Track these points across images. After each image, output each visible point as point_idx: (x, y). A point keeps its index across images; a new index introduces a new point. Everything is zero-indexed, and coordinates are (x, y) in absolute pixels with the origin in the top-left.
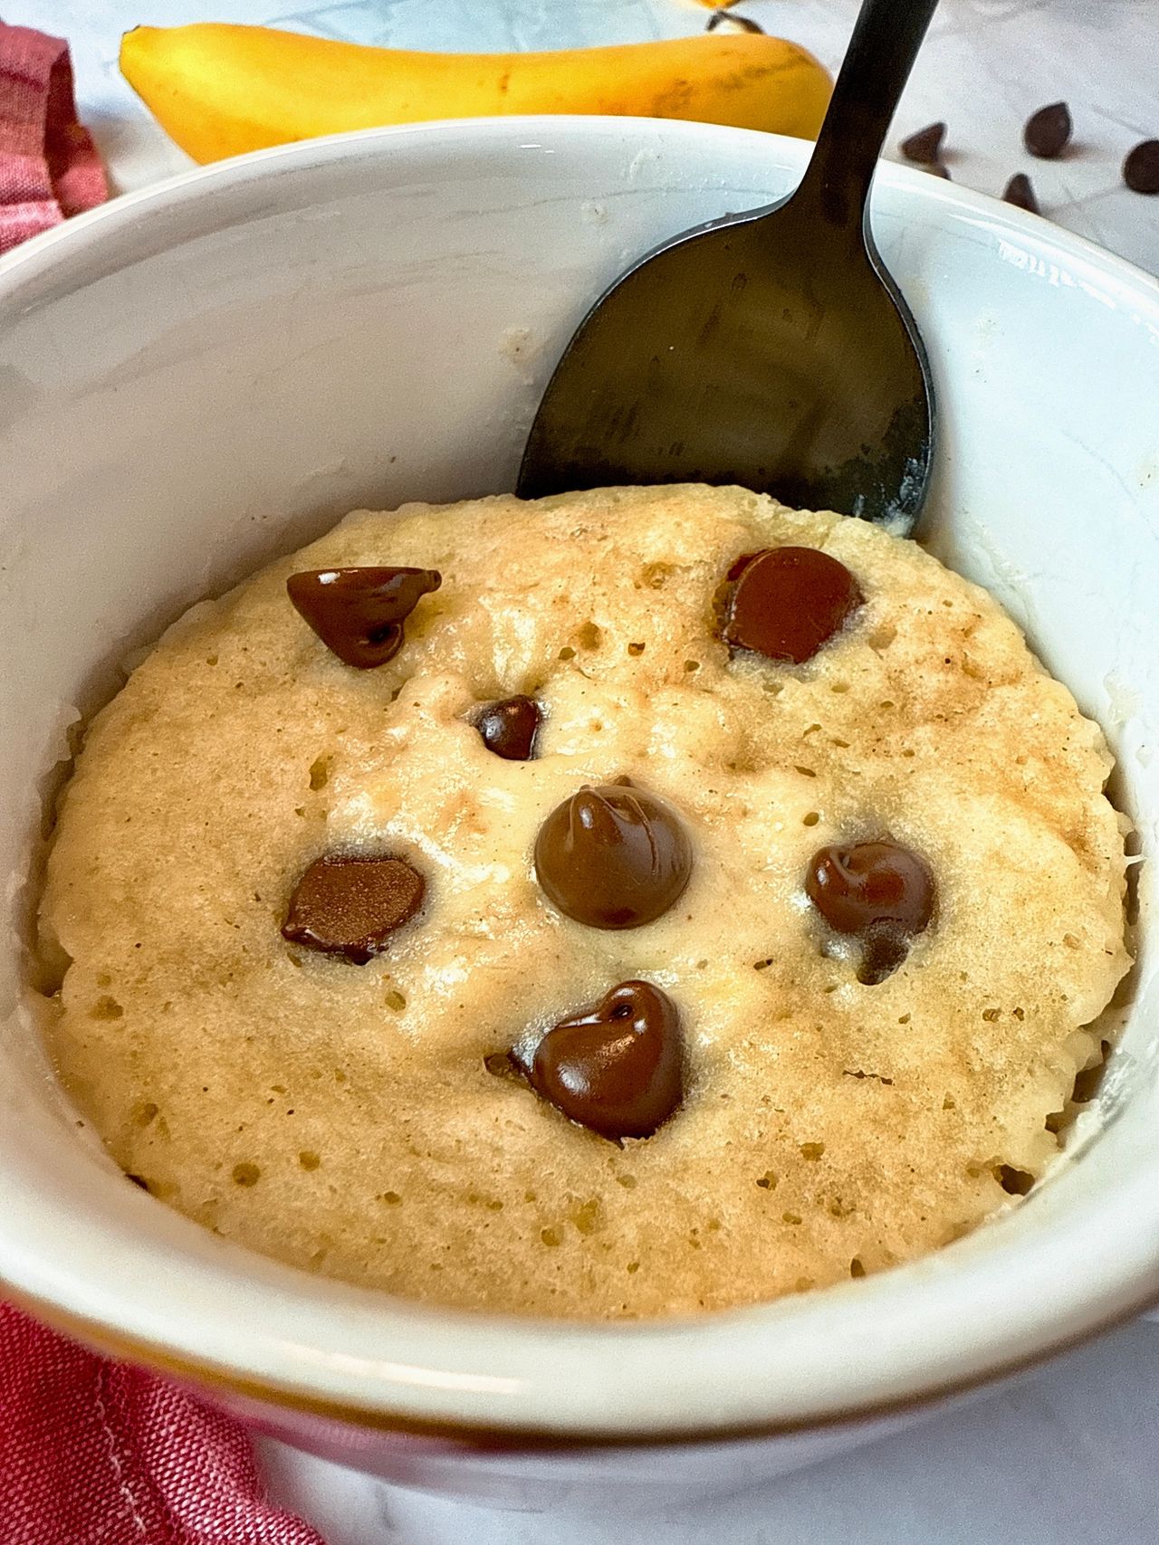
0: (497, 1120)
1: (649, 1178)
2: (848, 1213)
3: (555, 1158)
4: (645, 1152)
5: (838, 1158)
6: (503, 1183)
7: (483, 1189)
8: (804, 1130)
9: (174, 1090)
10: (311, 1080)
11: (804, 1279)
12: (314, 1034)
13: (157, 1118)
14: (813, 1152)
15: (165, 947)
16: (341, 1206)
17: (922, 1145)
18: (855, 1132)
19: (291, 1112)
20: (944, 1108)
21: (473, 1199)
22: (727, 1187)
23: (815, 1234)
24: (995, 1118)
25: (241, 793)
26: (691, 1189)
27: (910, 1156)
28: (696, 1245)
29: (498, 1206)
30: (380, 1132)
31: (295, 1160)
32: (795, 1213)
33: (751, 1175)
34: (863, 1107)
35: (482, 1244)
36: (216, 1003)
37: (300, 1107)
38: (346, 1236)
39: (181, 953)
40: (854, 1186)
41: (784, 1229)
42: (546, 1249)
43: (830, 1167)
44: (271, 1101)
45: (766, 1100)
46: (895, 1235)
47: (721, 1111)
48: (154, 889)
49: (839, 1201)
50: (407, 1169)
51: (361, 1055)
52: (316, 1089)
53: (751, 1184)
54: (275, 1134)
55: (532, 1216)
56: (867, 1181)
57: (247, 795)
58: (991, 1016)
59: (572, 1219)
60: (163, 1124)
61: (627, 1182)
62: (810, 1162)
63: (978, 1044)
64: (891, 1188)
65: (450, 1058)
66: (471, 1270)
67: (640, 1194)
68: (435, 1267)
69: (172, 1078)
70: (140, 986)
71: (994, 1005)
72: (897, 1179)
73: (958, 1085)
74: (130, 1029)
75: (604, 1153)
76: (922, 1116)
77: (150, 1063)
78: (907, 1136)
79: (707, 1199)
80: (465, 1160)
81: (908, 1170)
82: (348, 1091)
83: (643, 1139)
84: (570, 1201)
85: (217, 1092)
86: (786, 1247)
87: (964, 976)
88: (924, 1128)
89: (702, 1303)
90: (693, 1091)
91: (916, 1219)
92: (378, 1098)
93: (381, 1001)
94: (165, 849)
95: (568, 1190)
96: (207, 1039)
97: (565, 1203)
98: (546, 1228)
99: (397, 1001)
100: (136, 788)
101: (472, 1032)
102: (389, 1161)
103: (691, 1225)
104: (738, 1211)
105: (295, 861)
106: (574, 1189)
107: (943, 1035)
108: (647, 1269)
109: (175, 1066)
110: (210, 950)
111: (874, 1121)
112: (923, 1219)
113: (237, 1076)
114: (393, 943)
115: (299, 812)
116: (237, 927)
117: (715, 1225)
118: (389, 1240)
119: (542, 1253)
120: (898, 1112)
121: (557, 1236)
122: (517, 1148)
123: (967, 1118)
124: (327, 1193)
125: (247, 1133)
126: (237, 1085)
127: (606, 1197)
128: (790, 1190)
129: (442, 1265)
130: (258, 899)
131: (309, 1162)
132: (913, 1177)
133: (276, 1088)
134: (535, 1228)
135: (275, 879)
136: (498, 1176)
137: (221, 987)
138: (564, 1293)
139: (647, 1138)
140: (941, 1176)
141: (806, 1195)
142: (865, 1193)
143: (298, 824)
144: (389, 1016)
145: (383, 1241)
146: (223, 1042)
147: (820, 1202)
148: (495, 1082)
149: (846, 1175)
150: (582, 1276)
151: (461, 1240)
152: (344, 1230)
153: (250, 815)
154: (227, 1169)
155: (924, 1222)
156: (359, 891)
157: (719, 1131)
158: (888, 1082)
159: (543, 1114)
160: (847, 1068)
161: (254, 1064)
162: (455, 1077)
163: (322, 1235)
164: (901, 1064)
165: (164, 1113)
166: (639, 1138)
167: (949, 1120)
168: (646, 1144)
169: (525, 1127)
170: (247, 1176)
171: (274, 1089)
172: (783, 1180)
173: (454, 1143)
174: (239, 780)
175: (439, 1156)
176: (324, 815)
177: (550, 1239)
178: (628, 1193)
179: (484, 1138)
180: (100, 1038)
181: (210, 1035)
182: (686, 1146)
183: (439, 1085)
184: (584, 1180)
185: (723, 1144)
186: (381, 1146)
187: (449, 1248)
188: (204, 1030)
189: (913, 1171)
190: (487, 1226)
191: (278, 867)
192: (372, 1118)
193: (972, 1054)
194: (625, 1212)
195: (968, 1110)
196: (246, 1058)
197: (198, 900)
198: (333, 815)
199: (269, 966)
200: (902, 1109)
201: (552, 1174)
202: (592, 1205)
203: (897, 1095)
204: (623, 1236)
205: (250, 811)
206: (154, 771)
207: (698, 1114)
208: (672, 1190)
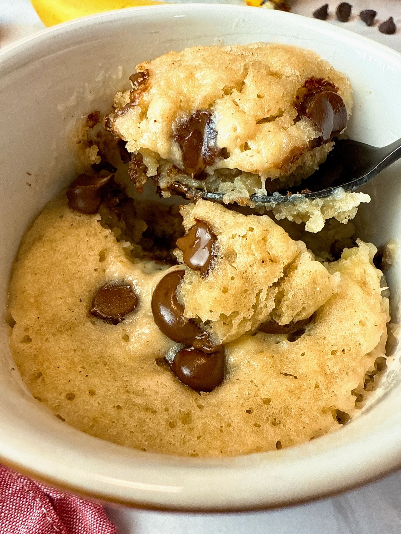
0: (157, 382)
1: (208, 407)
2: (278, 424)
3: (176, 396)
4: (209, 397)
5: (276, 404)
6: (158, 405)
7: (150, 406)
8: (264, 393)
9: (48, 367)
10: (95, 365)
11: (259, 447)
12: (97, 349)
13: (41, 377)
14: (267, 401)
15: (48, 318)
16: (101, 409)
17: (306, 401)
18: (283, 395)
19: (87, 376)
20: (315, 388)
21: (147, 409)
22: (235, 412)
23: (265, 431)
24: (333, 391)
25: (75, 263)
26: (222, 411)
27: (302, 405)
28: (222, 431)
29: (155, 412)
30: (117, 384)
31: (87, 392)
32: (258, 423)
33: (244, 408)
34: (286, 387)
35: (148, 425)
36: (64, 338)
37: (91, 374)
38: (101, 420)
39: (53, 320)
40: (281, 414)
41: (254, 429)
42: (170, 428)
43: (273, 407)
44: (80, 372)
45: (252, 381)
46: (293, 433)
47: (236, 385)
48: (45, 298)
49: (275, 419)
50: (125, 397)
51: (113, 357)
52: (96, 368)
53: (243, 412)
54: (81, 383)
55: (166, 417)
56: (285, 413)
57: (77, 264)
58: (334, 353)
59: (180, 419)
60: (43, 379)
61: (201, 407)
62: (265, 405)
63: (329, 364)
64: (294, 416)
65: (144, 359)
66: (143, 434)
67: (205, 412)
68: (131, 432)
69: (47, 364)
70: (38, 332)
71: (335, 348)
72: (296, 413)
73: (320, 379)
74: (34, 347)
75: (194, 396)
76: (307, 391)
77: (40, 358)
78: (301, 398)
79: (228, 416)
80: (146, 395)
81: (301, 410)
82: (107, 369)
83: (208, 393)
84: (180, 412)
85: (62, 368)
86: (253, 435)
87: (325, 338)
88: (307, 395)
89: (221, 452)
90: (227, 376)
91: (302, 428)
92: (118, 372)
93: (121, 338)
94: (49, 284)
95: (180, 408)
96: (60, 350)
97: (178, 413)
98: (171, 421)
99: (126, 338)
100: (38, 263)
101: (151, 350)
102: (119, 394)
103: (221, 424)
104: (238, 421)
105: (94, 287)
106: (182, 408)
107: (316, 361)
108: (204, 438)
109: (49, 359)
110: (63, 319)
111: (289, 392)
112: (304, 428)
113: (70, 363)
114: (127, 317)
115: (96, 270)
116: (73, 311)
117: (229, 425)
118: (116, 422)
119: (168, 430)
120: (298, 389)
121: (175, 424)
122: (163, 392)
123: (323, 391)
124: (97, 405)
125: (72, 382)
126: (69, 366)
127: (193, 412)
128: (258, 415)
129: (133, 432)
130: (81, 301)
131: (92, 393)
132: (302, 413)
133: (83, 368)
134: (167, 421)
135: (87, 294)
136: (156, 402)
137: (66, 332)
138: (174, 444)
139: (209, 392)
140: (312, 412)
141: (263, 417)
142: (284, 418)
143: (95, 274)
144: (123, 343)
145: (114, 422)
146: (65, 351)
147: (268, 420)
148: (159, 368)
149: (278, 410)
150: (181, 439)
151: (141, 423)
152: (101, 418)
153: (79, 271)
154: (64, 394)
155: (304, 429)
156: (117, 298)
157: (235, 392)
158: (295, 377)
159: (174, 381)
160: (282, 371)
161: (76, 359)
162: (145, 366)
163: (94, 419)
164: (301, 371)
165: (44, 376)
166: (206, 392)
167: (317, 392)
168: (209, 394)
169: (167, 385)
170: (71, 397)
171: (81, 368)
172: (255, 411)
173: (142, 389)
174: (75, 259)
175: (136, 394)
176: (104, 271)
177: (172, 425)
178: (200, 411)
179: (152, 388)
180: (23, 350)
181: (61, 349)
182: (223, 396)
183: (140, 368)
184: (186, 406)
185: (235, 396)
186: (117, 389)
187: (136, 426)
188: (59, 347)
189: (302, 410)
190: (150, 419)
191: (88, 290)
192: (115, 379)
193: (326, 367)
194: (199, 417)
195: (324, 388)
196: (73, 357)
197: (60, 302)
198: (107, 271)
199: (84, 325)
200: (300, 388)
201: (175, 402)
202: (188, 414)
203: (298, 383)
204: (197, 426)
205: (79, 270)
206: (44, 257)
207: (228, 385)
208: (216, 411)
